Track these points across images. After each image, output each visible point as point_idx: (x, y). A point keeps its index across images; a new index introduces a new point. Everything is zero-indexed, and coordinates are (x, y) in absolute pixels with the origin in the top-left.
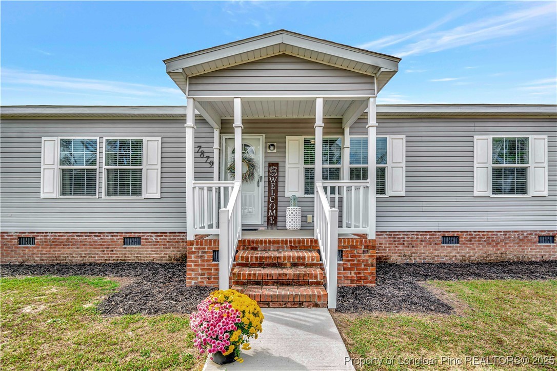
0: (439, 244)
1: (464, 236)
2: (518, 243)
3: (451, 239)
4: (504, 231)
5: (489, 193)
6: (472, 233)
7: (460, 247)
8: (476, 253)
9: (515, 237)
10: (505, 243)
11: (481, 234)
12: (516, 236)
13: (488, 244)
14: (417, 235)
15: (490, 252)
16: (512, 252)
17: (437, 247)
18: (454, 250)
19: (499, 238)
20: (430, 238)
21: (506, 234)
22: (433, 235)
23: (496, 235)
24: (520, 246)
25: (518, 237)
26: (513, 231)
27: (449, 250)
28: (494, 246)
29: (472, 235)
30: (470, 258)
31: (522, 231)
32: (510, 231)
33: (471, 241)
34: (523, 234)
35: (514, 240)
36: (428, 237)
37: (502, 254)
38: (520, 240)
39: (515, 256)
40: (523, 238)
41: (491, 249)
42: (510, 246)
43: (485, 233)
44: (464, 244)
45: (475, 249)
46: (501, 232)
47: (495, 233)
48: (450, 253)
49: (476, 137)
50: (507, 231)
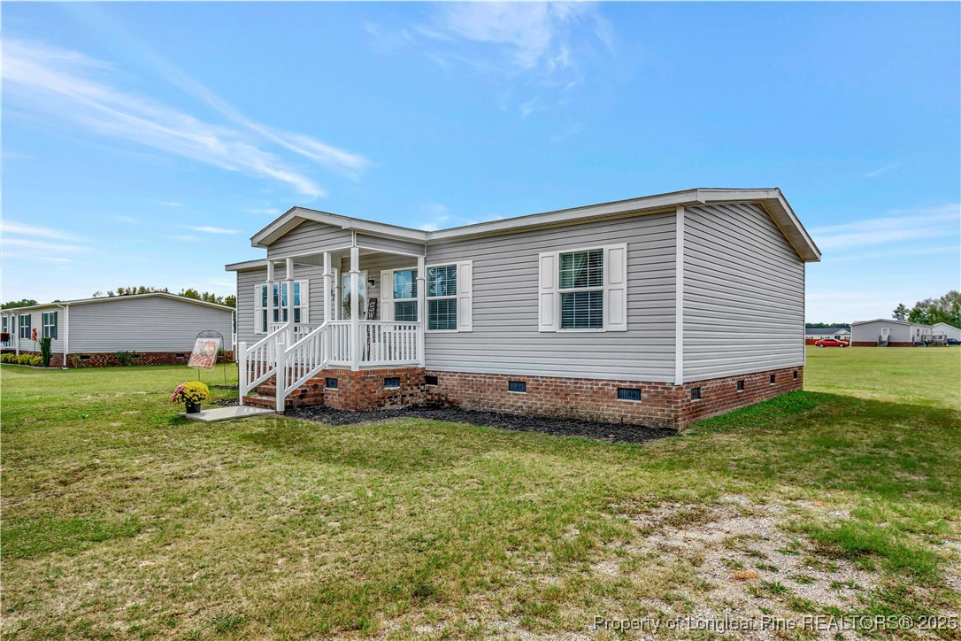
0: (505, 390)
1: (531, 382)
2: (591, 396)
3: (517, 385)
4: (575, 379)
5: (556, 327)
6: (539, 378)
7: (526, 395)
8: (542, 403)
9: (587, 388)
10: (576, 395)
11: (549, 380)
12: (589, 386)
13: (557, 394)
14: (485, 377)
15: (559, 405)
16: (585, 408)
17: (503, 393)
18: (520, 398)
19: (569, 387)
20: (497, 382)
21: (577, 383)
22: (500, 378)
23: (566, 383)
24: (594, 400)
25: (592, 388)
26: (585, 379)
27: (515, 398)
28: (563, 398)
29: (538, 381)
30: (536, 409)
31: (596, 380)
32: (581, 379)
33: (537, 388)
34: (597, 385)
35: (586, 392)
36: (495, 381)
37: (572, 408)
38: (594, 392)
39: (588, 413)
40: (597, 389)
41: (560, 401)
42: (581, 400)
43: (553, 380)
44: (531, 392)
45: (542, 400)
46: (571, 379)
47: (564, 380)
48: (516, 402)
49: (541, 255)
50: (578, 379)
